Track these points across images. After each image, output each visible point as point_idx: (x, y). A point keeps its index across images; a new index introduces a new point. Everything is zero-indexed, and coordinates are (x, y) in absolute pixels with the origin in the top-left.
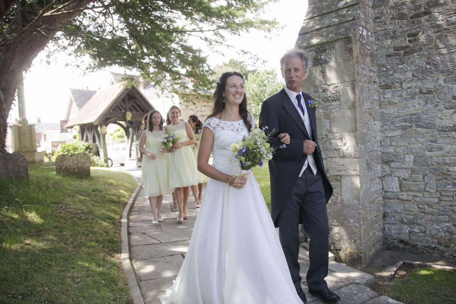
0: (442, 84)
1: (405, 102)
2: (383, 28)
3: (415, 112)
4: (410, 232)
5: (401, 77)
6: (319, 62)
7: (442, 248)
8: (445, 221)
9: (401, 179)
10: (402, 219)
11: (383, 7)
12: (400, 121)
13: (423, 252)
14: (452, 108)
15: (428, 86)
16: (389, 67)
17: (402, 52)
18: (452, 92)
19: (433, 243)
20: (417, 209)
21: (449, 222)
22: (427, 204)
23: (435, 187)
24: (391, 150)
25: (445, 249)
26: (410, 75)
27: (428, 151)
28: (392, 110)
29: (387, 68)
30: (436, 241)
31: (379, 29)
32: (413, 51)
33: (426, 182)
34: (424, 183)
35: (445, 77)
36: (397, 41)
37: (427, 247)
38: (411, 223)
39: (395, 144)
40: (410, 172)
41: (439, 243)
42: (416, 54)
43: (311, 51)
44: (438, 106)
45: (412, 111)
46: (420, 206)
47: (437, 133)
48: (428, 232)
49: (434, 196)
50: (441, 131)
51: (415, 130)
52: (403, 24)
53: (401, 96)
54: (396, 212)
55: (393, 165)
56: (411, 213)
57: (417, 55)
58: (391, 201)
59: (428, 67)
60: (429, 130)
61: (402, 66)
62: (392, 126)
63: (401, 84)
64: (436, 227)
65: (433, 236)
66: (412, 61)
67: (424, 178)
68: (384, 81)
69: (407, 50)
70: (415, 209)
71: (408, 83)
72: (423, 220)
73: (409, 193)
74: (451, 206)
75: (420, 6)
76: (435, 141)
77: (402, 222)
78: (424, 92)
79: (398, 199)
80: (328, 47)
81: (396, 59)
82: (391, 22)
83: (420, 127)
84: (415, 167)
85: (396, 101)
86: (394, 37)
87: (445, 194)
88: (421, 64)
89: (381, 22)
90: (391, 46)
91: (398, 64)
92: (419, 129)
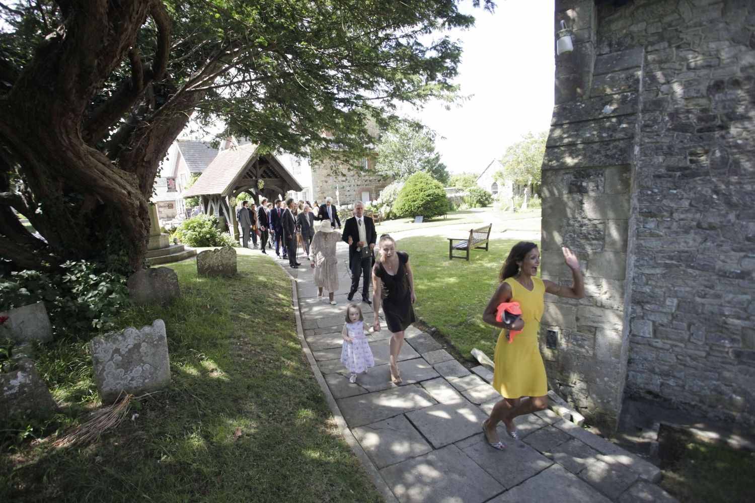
0: (733, 221)
1: (673, 236)
2: (654, 141)
3: (687, 249)
4: (662, 384)
5: (673, 205)
6: (578, 189)
7: (705, 407)
8: (712, 379)
9: (657, 324)
10: (654, 368)
11: (658, 113)
12: (663, 257)
13: (678, 408)
14: (742, 251)
15: (711, 220)
16: (656, 191)
17: (678, 174)
18: (747, 231)
19: (693, 400)
20: (675, 361)
21: (718, 380)
22: (690, 356)
23: (704, 339)
24: (647, 289)
25: (710, 409)
26: (686, 204)
27: (699, 297)
28: (654, 244)
29: (652, 192)
30: (697, 398)
31: (647, 140)
32: (694, 174)
33: (692, 332)
34: (688, 333)
35: (738, 212)
36: (673, 159)
37: (685, 403)
38: (666, 374)
39: (654, 283)
40: (670, 318)
41: (702, 401)
42: (698, 178)
43: (567, 173)
44: (721, 246)
45: (682, 247)
46: (680, 357)
47: (715, 277)
48: (687, 387)
49: (702, 349)
50: (721, 276)
51: (684, 271)
52: (685, 138)
53: (669, 228)
54: (646, 359)
55: (647, 307)
56: (666, 363)
57: (700, 180)
58: (639, 346)
59: (715, 196)
60: (704, 273)
61: (675, 192)
62: (651, 262)
63: (672, 214)
64: (700, 383)
65: (693, 393)
66: (692, 186)
67: (689, 327)
68: (647, 207)
69: (687, 172)
70: (672, 359)
71: (682, 213)
72: (683, 374)
73: (666, 341)
74: (723, 363)
75: (715, 117)
76: (712, 287)
77: (652, 371)
78: (704, 227)
79: (650, 345)
80: (593, 172)
81: (668, 181)
82: (667, 133)
83: (692, 267)
84: (677, 312)
85: (661, 234)
86: (669, 152)
87: (717, 348)
88: (704, 192)
89: (652, 132)
90: (664, 164)
91: (670, 189)
92: (690, 270)
